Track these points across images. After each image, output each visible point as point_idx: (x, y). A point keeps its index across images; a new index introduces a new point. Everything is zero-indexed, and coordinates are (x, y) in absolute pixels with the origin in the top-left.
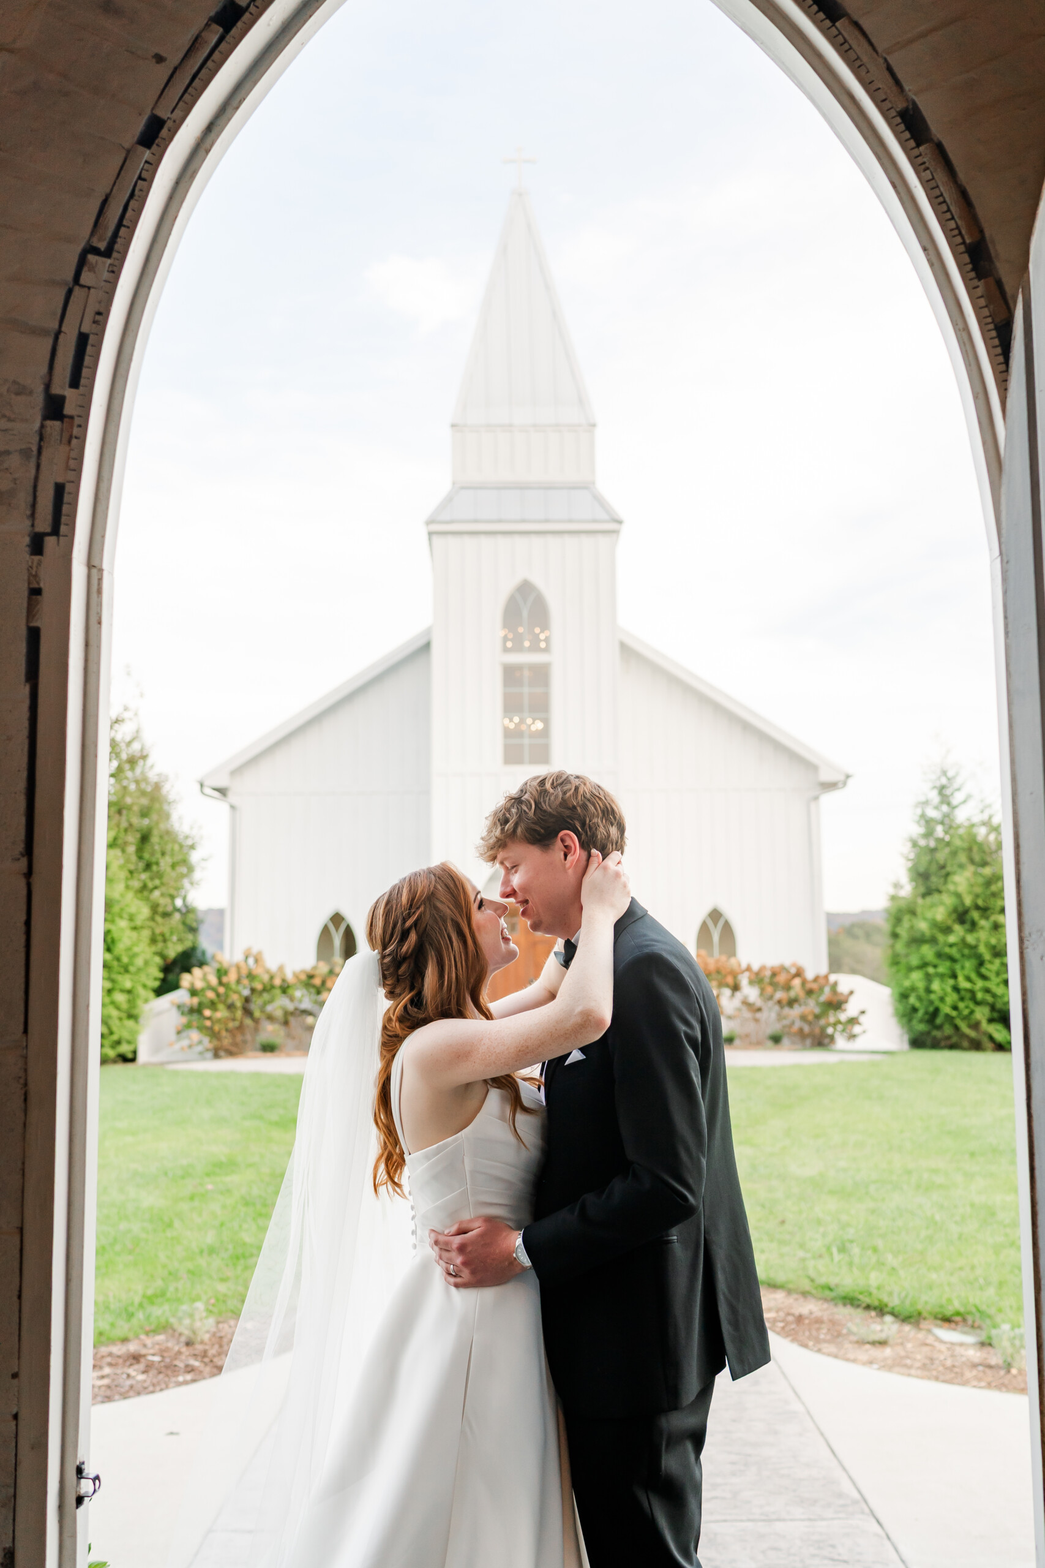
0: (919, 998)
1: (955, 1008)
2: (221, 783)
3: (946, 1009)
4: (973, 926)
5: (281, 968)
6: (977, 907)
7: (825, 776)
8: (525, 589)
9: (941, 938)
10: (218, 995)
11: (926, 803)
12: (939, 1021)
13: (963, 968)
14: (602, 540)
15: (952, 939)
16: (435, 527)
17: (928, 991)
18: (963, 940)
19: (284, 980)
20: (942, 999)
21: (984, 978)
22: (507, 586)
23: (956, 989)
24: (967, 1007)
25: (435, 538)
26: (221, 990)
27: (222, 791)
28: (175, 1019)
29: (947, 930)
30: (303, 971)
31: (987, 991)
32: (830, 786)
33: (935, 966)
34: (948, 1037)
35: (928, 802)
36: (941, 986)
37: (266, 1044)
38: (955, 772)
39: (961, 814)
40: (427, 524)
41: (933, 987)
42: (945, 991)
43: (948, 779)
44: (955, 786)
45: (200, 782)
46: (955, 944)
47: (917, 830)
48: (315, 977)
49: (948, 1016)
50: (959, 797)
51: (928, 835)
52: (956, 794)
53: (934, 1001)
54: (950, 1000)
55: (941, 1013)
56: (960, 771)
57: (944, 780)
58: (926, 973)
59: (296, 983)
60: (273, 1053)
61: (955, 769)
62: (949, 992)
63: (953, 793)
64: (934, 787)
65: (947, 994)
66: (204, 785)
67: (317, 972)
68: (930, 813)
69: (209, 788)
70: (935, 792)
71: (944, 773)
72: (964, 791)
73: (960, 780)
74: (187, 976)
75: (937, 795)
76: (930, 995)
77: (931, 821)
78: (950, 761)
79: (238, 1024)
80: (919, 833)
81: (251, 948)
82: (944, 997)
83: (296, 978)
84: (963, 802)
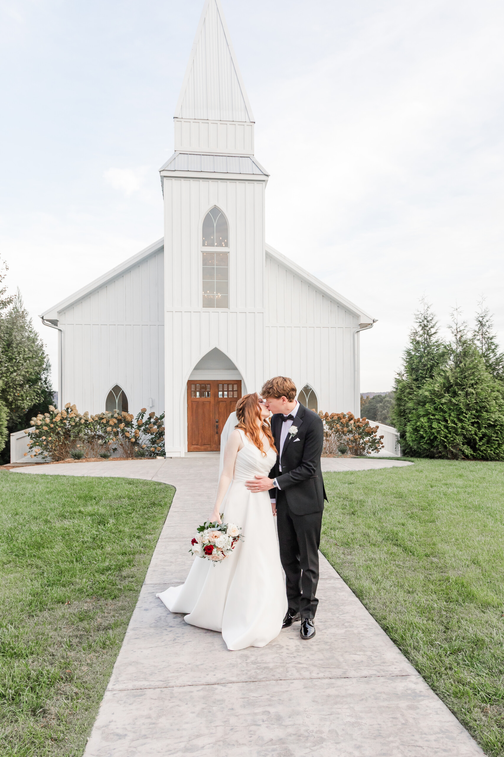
0: (426, 432)
1: (446, 437)
2: (54, 317)
3: (441, 437)
4: (455, 394)
5: (86, 414)
6: (457, 384)
7: (363, 321)
8: (215, 211)
9: (437, 400)
10: (51, 428)
11: (416, 333)
12: (436, 443)
13: (450, 415)
14: (256, 185)
15: (443, 401)
16: (164, 173)
17: (431, 428)
18: (450, 401)
19: (86, 421)
20: (438, 432)
21: (461, 421)
22: (205, 209)
23: (446, 427)
24: (452, 437)
25: (165, 179)
26: (52, 426)
27: (54, 323)
28: (28, 441)
29: (441, 396)
30: (96, 416)
31: (463, 428)
32: (365, 326)
33: (433, 415)
34: (440, 452)
35: (417, 333)
36: (438, 425)
37: (75, 455)
38: (431, 318)
39: (434, 339)
40: (160, 172)
41: (433, 426)
42: (440, 428)
43: (428, 322)
44: (431, 325)
45: (42, 317)
46: (445, 403)
47: (411, 346)
48: (103, 419)
49: (441, 441)
50: (433, 331)
51: (416, 350)
52: (431, 329)
53: (434, 433)
54: (443, 433)
55: (437, 439)
56: (434, 318)
57: (425, 322)
58: (429, 418)
59: (93, 422)
60: (79, 459)
61: (432, 316)
62: (442, 428)
63: (430, 329)
64: (420, 325)
65: (442, 430)
66: (44, 319)
67: (104, 416)
68: (418, 339)
69: (47, 320)
70: (421, 328)
71: (426, 319)
72: (436, 328)
73: (434, 322)
74: (34, 418)
75: (422, 330)
76: (432, 430)
77: (418, 343)
78: (429, 312)
79: (61, 443)
80: (412, 348)
81: (70, 404)
82: (440, 431)
83: (93, 419)
84: (435, 333)
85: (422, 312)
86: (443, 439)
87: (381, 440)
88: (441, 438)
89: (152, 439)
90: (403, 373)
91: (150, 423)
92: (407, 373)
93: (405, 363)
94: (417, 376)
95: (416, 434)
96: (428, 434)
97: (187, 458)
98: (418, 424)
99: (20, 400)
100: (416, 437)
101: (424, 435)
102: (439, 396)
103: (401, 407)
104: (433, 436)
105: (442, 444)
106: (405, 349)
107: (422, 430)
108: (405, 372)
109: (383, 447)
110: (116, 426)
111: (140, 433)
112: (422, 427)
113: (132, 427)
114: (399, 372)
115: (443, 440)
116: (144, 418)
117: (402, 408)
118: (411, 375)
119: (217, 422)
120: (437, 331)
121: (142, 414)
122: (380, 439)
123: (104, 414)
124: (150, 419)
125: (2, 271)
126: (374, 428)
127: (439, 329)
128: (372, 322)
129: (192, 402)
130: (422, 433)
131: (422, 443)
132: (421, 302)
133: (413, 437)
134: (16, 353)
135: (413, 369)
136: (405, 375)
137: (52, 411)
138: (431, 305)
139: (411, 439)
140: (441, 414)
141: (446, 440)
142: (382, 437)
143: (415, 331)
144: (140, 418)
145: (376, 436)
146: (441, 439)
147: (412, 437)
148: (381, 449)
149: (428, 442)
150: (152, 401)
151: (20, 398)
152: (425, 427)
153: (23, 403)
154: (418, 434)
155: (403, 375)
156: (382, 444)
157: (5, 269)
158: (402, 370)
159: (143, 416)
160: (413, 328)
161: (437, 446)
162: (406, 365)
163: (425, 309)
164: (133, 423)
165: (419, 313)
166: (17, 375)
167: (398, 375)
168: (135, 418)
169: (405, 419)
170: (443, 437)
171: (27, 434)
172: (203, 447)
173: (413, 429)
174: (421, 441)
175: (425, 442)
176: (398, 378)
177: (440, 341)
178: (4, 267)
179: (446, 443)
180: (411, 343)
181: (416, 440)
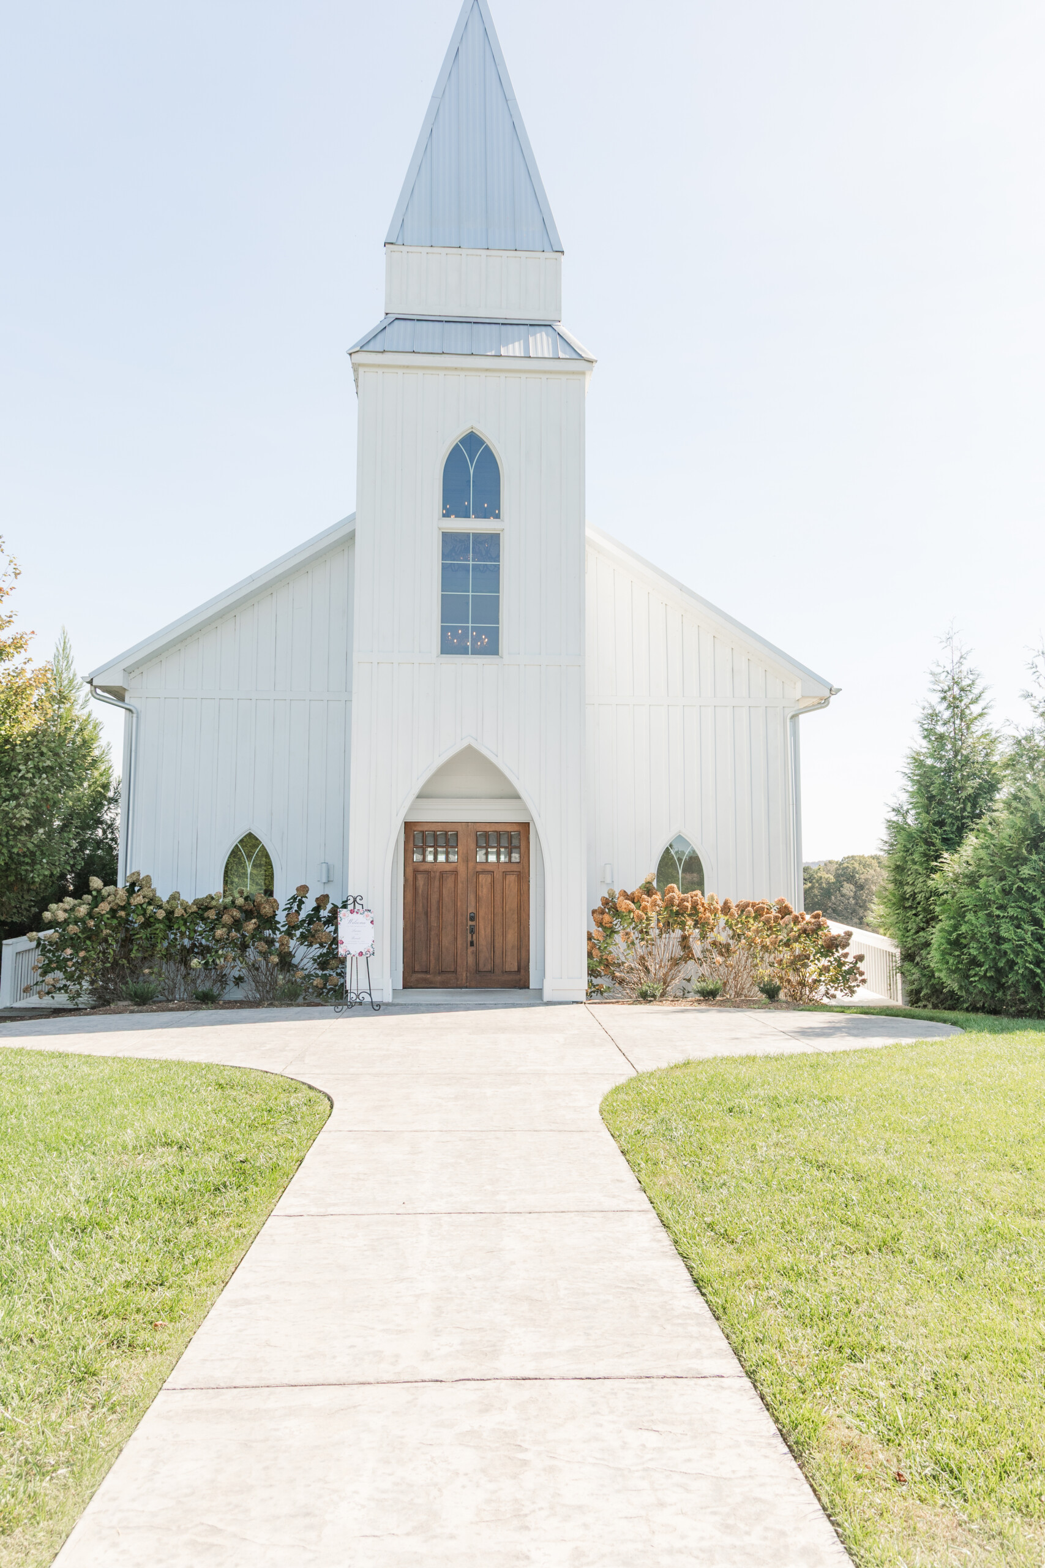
0: (985, 950)
2: (115, 679)
5: (175, 897)
7: (807, 690)
8: (472, 443)
10: (86, 930)
11: (934, 716)
14: (566, 382)
15: (1026, 871)
16: (361, 358)
17: (998, 938)
19: (171, 913)
20: (1018, 950)
25: (362, 370)
26: (91, 923)
27: (118, 695)
28: (36, 958)
30: (195, 902)
32: (811, 703)
33: (1001, 907)
34: (1023, 1001)
35: (937, 715)
36: (1015, 932)
37: (135, 993)
38: (970, 682)
39: (978, 729)
40: (350, 354)
41: (1003, 934)
42: (1023, 939)
43: (962, 690)
44: (970, 697)
45: (89, 680)
46: (1031, 879)
47: (923, 746)
48: (211, 908)
49: (1027, 972)
50: (976, 709)
51: (936, 755)
52: (971, 706)
53: (1005, 953)
54: (1030, 951)
55: (1016, 968)
56: (977, 682)
57: (956, 691)
58: (989, 915)
59: (186, 916)
60: (144, 1004)
61: (971, 677)
62: (1029, 940)
63: (967, 707)
64: (944, 698)
65: (1026, 943)
66: (94, 684)
67: (214, 903)
68: (940, 729)
69: (101, 687)
70: (945, 704)
71: (957, 683)
72: (982, 703)
73: (976, 691)
74: (53, 906)
75: (947, 708)
76: (998, 943)
77: (941, 737)
78: (964, 668)
79: (109, 965)
80: (924, 750)
81: (138, 874)
82: (1021, 946)
83: (185, 911)
84: (981, 715)
85: (949, 669)
86: (1032, 966)
87: (859, 965)
88: (1027, 965)
89: (321, 955)
90: (905, 808)
91: (319, 919)
92: (914, 808)
93: (910, 783)
94: (940, 814)
95: (957, 953)
96: (991, 954)
97: (398, 1005)
98: (964, 928)
99: (27, 864)
100: (958, 963)
101: (981, 958)
102: (1013, 861)
103: (906, 888)
104: (1004, 960)
105: (1028, 981)
106: (908, 752)
107: (973, 944)
108: (910, 806)
109: (864, 981)
110: (237, 924)
111: (293, 943)
112: (973, 938)
113: (275, 929)
114: (896, 806)
115: (1031, 971)
116: (303, 906)
117: (908, 889)
118: (928, 813)
119: (472, 919)
120: (985, 711)
121: (298, 899)
122: (856, 963)
123: (213, 898)
124: (317, 909)
125: (4, 578)
126: (839, 936)
127: (991, 707)
128: (827, 693)
129: (416, 872)
130: (974, 952)
131: (975, 975)
132: (944, 644)
133: (951, 961)
134: (20, 757)
135: (931, 798)
136: (913, 812)
137: (95, 890)
138: (969, 651)
139: (945, 966)
140: (1022, 903)
141: (1039, 971)
142: (860, 958)
143: (930, 711)
144: (295, 907)
145: (846, 955)
146: (1026, 968)
147: (947, 963)
148: (858, 986)
149: (988, 974)
150: (328, 870)
151: (27, 860)
152: (982, 937)
153: (32, 871)
154: (963, 953)
155: (907, 811)
156: (862, 974)
157: (13, 575)
158: (903, 799)
159: (301, 902)
160: (927, 705)
161: (1015, 985)
162: (911, 790)
163: (955, 662)
164: (277, 918)
165: (940, 670)
166: (18, 806)
167: (894, 813)
168: (282, 906)
169: (915, 915)
170: (1030, 963)
171: (34, 944)
172: (439, 978)
173: (949, 942)
174: (972, 972)
175: (982, 973)
176: (895, 819)
177: (993, 733)
178: (10, 570)
179: (1037, 979)
180: (925, 737)
181: (957, 970)
